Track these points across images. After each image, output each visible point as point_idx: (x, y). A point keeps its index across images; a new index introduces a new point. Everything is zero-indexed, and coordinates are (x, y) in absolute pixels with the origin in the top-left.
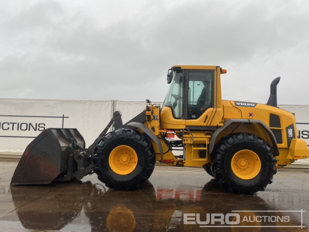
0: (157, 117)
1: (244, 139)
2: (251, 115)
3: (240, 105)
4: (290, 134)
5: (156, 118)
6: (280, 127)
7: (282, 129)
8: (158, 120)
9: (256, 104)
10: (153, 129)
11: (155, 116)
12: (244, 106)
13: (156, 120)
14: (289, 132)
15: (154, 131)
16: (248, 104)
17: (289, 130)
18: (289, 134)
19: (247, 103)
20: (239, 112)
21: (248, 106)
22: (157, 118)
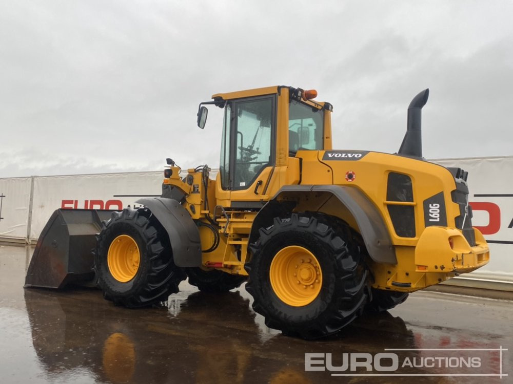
0: (198, 187)
1: (291, 224)
2: (350, 176)
3: (334, 158)
4: (433, 216)
5: (196, 190)
6: (412, 201)
7: (416, 205)
8: (199, 192)
9: (364, 153)
10: (192, 208)
11: (195, 186)
12: (340, 159)
13: (196, 193)
14: (430, 211)
15: (194, 212)
16: (350, 155)
17: (430, 205)
18: (430, 215)
19: (347, 152)
20: (329, 171)
21: (348, 159)
22: (198, 190)
